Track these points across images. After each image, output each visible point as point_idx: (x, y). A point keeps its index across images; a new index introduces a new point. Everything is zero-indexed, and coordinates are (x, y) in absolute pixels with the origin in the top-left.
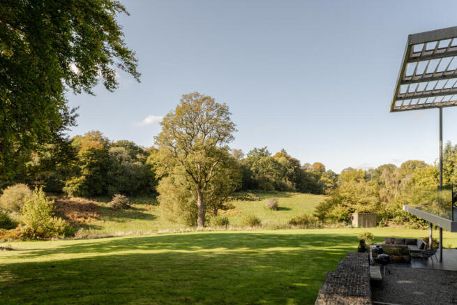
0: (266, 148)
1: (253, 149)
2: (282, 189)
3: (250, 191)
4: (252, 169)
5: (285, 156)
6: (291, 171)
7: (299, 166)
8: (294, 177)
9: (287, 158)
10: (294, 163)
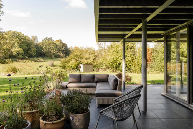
0: (51, 37)
1: (45, 38)
2: (58, 57)
3: (40, 57)
4: (43, 47)
5: (60, 41)
6: (63, 49)
7: (67, 47)
8: (64, 52)
9: (61, 43)
10: (65, 45)
